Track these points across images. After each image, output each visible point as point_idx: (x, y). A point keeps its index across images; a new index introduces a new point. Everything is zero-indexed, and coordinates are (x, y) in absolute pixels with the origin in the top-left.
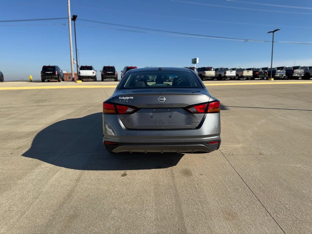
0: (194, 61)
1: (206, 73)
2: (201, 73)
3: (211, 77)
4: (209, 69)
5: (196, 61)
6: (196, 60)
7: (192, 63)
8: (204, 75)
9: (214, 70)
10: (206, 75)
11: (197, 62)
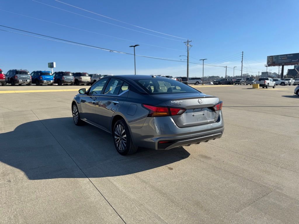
0: (51, 66)
1: (82, 78)
2: (77, 78)
3: (87, 82)
4: (84, 74)
5: (53, 66)
6: (53, 64)
7: (49, 67)
8: (80, 80)
9: (88, 76)
10: (82, 80)
11: (55, 66)
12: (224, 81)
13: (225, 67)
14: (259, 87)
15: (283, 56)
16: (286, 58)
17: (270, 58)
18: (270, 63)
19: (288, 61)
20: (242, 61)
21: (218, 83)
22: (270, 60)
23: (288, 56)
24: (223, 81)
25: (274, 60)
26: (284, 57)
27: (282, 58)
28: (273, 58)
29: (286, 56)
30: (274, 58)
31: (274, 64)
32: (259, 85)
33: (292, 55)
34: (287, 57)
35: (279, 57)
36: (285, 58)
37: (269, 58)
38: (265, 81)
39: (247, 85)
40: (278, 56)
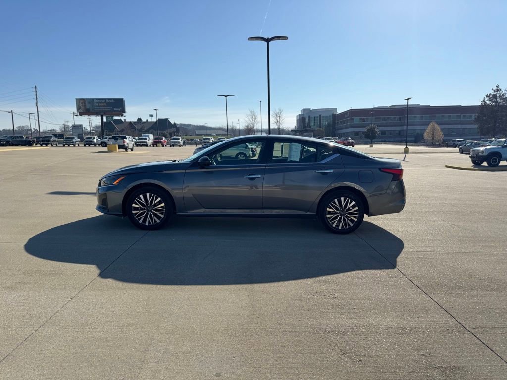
12: (18, 139)
13: (9, 112)
14: (118, 150)
15: (100, 101)
16: (105, 104)
17: (81, 101)
18: (81, 111)
19: (108, 109)
20: (37, 104)
21: (5, 143)
22: (81, 105)
23: (108, 101)
24: (15, 139)
25: (88, 106)
26: (102, 103)
27: (100, 105)
28: (85, 103)
29: (104, 101)
30: (87, 103)
31: (89, 112)
32: (117, 146)
33: (113, 101)
34: (107, 103)
35: (95, 101)
36: (103, 105)
37: (79, 102)
38: (124, 141)
39: (64, 146)
40: (93, 100)
